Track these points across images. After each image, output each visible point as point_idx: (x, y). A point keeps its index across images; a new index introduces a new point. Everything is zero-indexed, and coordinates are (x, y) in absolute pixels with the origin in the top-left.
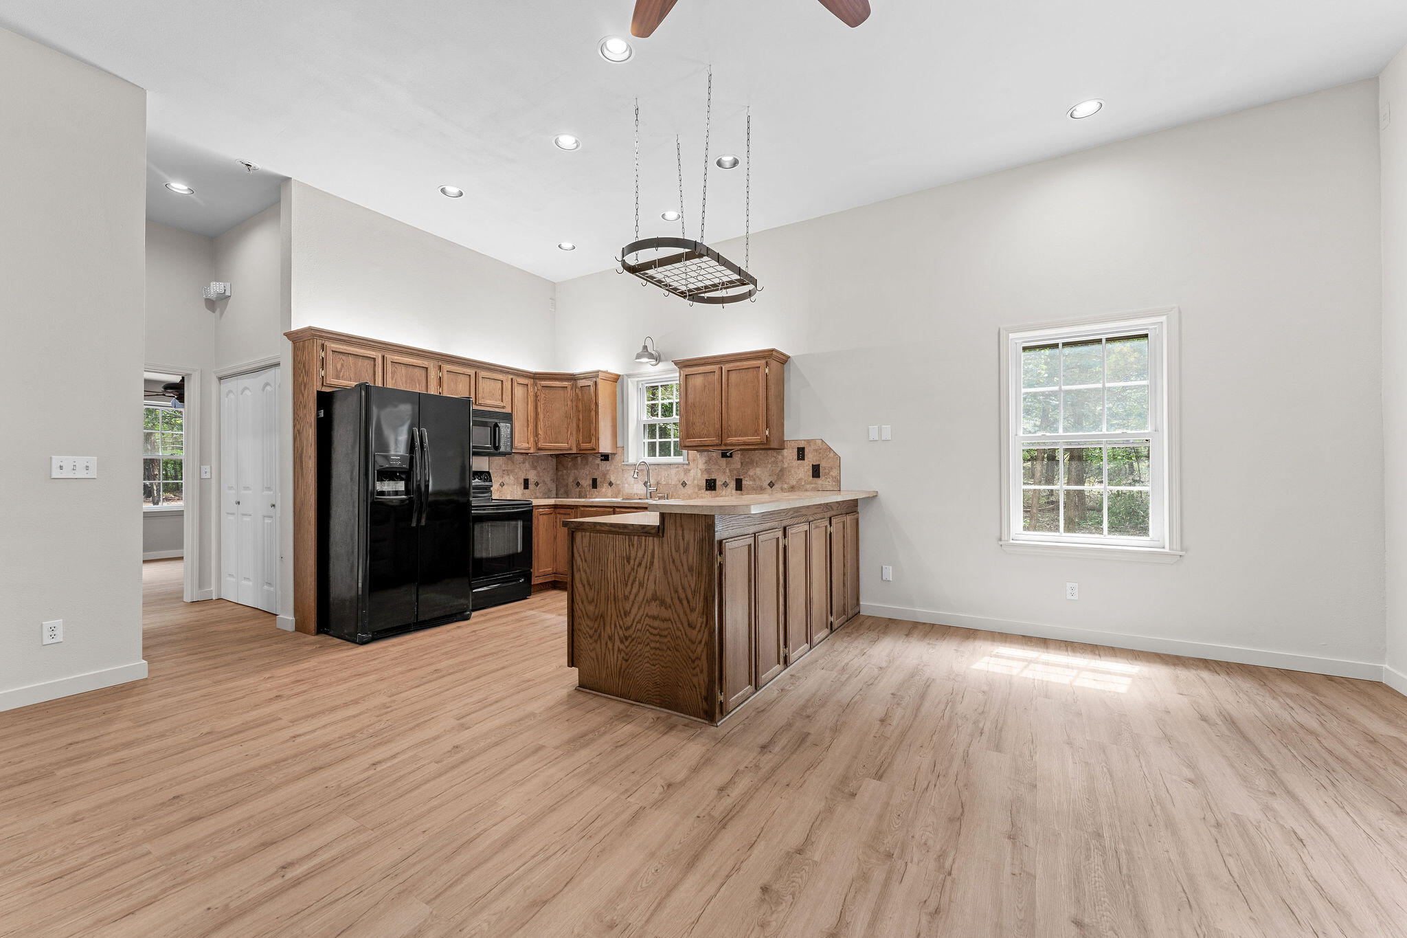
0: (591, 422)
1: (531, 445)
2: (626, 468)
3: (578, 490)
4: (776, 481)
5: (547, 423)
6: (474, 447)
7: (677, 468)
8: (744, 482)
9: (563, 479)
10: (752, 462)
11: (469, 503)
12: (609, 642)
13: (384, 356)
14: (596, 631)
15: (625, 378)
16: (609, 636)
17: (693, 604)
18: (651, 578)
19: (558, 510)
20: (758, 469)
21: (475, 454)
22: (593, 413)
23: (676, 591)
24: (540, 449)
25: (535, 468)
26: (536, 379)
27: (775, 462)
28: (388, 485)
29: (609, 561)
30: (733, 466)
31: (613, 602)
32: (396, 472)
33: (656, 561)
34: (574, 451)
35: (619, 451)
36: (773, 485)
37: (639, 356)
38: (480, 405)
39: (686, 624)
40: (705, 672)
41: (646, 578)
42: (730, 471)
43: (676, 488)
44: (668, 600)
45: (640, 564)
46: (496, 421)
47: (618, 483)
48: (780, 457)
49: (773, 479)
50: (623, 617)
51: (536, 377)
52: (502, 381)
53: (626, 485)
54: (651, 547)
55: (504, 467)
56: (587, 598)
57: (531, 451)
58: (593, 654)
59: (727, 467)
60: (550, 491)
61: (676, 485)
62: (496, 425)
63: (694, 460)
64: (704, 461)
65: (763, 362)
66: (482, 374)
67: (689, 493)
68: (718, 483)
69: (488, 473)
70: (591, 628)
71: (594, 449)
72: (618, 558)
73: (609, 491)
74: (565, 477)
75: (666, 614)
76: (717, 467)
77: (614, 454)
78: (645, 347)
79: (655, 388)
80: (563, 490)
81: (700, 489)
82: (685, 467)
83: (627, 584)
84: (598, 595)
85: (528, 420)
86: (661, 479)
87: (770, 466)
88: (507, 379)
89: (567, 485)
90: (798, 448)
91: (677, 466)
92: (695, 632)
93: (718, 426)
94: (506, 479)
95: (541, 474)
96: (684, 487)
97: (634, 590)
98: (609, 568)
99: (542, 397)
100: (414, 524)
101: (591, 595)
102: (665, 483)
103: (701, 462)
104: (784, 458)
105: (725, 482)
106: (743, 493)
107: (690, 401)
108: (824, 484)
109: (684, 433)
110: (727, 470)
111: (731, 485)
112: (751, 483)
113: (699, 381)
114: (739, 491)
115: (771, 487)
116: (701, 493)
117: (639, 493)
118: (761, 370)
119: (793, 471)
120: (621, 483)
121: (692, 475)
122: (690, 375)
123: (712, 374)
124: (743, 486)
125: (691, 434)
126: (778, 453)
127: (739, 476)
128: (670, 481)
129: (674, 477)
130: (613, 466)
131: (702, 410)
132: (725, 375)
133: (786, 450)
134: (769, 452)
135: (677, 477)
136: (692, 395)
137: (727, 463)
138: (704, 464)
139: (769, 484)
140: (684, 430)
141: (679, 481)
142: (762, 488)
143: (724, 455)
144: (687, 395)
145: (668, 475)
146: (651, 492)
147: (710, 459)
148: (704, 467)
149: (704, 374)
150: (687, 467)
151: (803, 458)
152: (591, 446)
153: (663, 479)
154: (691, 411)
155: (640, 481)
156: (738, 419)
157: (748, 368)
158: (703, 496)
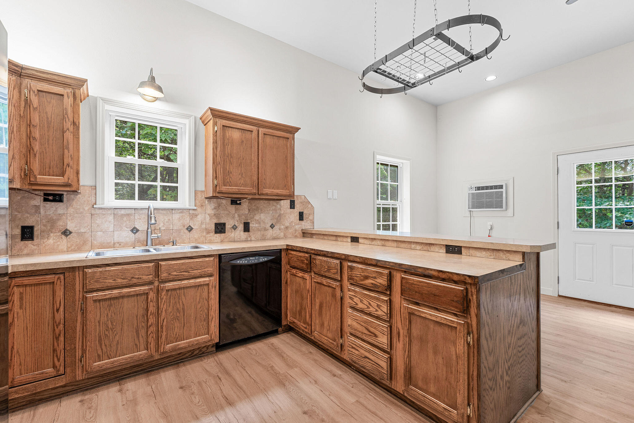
2: (98, 212)
4: (276, 224)
8: (251, 225)
10: (257, 209)
14: (494, 380)
16: (501, 377)
20: (262, 215)
27: (275, 210)
30: (241, 212)
35: (87, 190)
36: (274, 226)
37: (142, 84)
42: (239, 216)
43: (180, 232)
47: (82, 230)
48: (278, 206)
49: (274, 222)
50: (508, 351)
53: (99, 233)
58: (492, 406)
59: (236, 213)
61: (179, 231)
63: (202, 206)
64: (213, 207)
65: (291, 135)
67: (195, 236)
68: (228, 227)
70: (491, 381)
73: (64, 242)
75: (525, 330)
76: (226, 212)
77: (74, 194)
78: (153, 79)
81: (208, 233)
82: (191, 212)
84: (495, 342)
87: (271, 212)
90: (291, 200)
91: (181, 211)
93: (255, 178)
96: (189, 231)
101: (491, 347)
102: (163, 228)
103: (210, 208)
104: (281, 207)
105: (235, 225)
106: (251, 233)
107: (227, 151)
108: (305, 225)
109: (220, 180)
110: (236, 215)
111: (240, 228)
112: (257, 225)
113: (236, 135)
114: (246, 233)
115: (272, 228)
116: (210, 236)
117: (121, 241)
118: (289, 140)
119: (287, 217)
120: (88, 231)
121: (199, 220)
122: (227, 127)
123: (249, 132)
124: (250, 228)
125: (228, 182)
126: (277, 203)
127: (247, 220)
128: (171, 226)
129: (177, 222)
130: (71, 210)
131: (239, 161)
132: (262, 137)
133: (282, 201)
134: (271, 202)
135: (181, 222)
136: (230, 146)
137: (236, 210)
138: (213, 209)
139: (271, 226)
140: (220, 176)
141: (184, 226)
142: (265, 229)
143: (234, 202)
144: (224, 145)
145: (169, 219)
146: (152, 239)
147: (219, 205)
148: (213, 212)
149: (241, 130)
150: (193, 212)
151: (294, 208)
152: (66, 180)
153: (162, 224)
154: (228, 161)
155: (124, 228)
156: (272, 175)
157: (280, 137)
158: (212, 239)
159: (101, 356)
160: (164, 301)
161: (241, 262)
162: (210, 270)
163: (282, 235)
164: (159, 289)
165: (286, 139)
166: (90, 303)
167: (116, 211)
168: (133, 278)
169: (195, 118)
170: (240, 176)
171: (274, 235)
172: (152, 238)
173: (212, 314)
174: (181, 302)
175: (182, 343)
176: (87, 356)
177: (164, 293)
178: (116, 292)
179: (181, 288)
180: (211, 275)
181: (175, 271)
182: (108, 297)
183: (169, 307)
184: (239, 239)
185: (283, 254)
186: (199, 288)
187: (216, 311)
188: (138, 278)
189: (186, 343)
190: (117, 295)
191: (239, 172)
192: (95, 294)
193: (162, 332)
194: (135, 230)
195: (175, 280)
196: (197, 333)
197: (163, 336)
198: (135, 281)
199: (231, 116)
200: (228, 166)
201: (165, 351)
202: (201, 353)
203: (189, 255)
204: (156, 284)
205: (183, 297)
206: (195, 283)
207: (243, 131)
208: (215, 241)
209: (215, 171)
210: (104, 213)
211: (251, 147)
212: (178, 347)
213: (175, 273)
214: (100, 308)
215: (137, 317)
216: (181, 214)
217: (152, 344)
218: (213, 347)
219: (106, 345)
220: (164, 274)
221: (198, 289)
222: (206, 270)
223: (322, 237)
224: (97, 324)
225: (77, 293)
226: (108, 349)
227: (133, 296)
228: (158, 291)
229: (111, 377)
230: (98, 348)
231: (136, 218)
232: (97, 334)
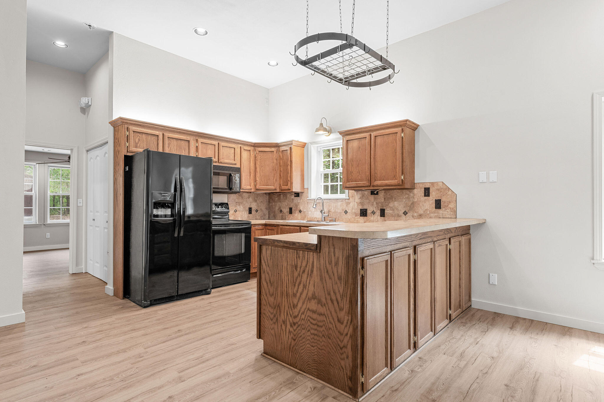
0: (288, 173)
1: (252, 187)
2: (309, 201)
3: (281, 215)
4: (409, 211)
5: (261, 174)
6: (214, 188)
8: (386, 211)
9: (273, 208)
10: (391, 198)
11: (210, 222)
12: (283, 325)
13: (163, 134)
14: (274, 316)
15: (309, 144)
16: (283, 321)
17: (341, 305)
18: (312, 282)
19: (267, 227)
20: (396, 203)
21: (214, 192)
22: (289, 167)
23: (329, 294)
24: (257, 190)
25: (256, 201)
26: (255, 147)
27: (408, 198)
28: (161, 211)
29: (283, 268)
30: (379, 201)
31: (286, 297)
32: (166, 203)
33: (315, 269)
34: (278, 191)
35: (306, 191)
36: (407, 213)
37: (317, 130)
38: (221, 163)
39: (336, 320)
40: (350, 359)
41: (308, 282)
42: (377, 203)
44: (323, 300)
45: (304, 271)
46: (231, 172)
47: (305, 210)
48: (412, 195)
49: (407, 209)
50: (293, 309)
51: (255, 145)
52: (234, 148)
53: (309, 212)
54: (311, 260)
55: (237, 201)
56: (269, 292)
57: (252, 191)
58: (273, 332)
59: (374, 201)
60: (264, 215)
61: (340, 213)
62: (230, 175)
63: (353, 196)
64: (359, 197)
65: (400, 129)
66: (222, 144)
67: (349, 218)
68: (369, 212)
69: (227, 204)
70: (272, 314)
71: (289, 190)
72: (289, 266)
73: (300, 215)
74: (274, 207)
75: (322, 310)
76: (368, 201)
77: (302, 193)
78: (321, 124)
79: (329, 150)
80: (272, 215)
81: (356, 216)
82: (347, 201)
83: (295, 285)
84: (276, 291)
85: (250, 172)
86: (331, 209)
87: (404, 200)
88: (238, 147)
89: (275, 212)
90: (425, 188)
91: (341, 200)
92: (343, 327)
93: (368, 173)
94: (238, 208)
95: (259, 205)
96: (346, 214)
97: (300, 290)
98: (283, 273)
99: (259, 158)
100: (176, 235)
101: (271, 291)
102: (333, 211)
103: (357, 198)
104: (414, 195)
105: (373, 211)
106: (386, 218)
107: (349, 158)
108: (443, 214)
109: (345, 179)
110: (375, 203)
111: (377, 213)
112: (391, 212)
113: (355, 144)
114: (382, 218)
115: (405, 215)
116: (357, 218)
117: (317, 217)
118: (398, 134)
119: (421, 204)
121: (351, 206)
122: (349, 140)
123: (364, 139)
124: (385, 214)
125: (350, 179)
126: (410, 192)
127: (383, 207)
128: (337, 210)
129: (340, 207)
130: (302, 200)
131: (358, 163)
132: (373, 139)
133: (416, 189)
135: (342, 207)
136: (351, 153)
137: (375, 199)
138: (359, 199)
139: (404, 213)
140: (345, 176)
141: (343, 210)
142: (399, 216)
143: (373, 193)
144: (347, 154)
146: (324, 217)
147: (363, 196)
148: (359, 201)
149: (359, 140)
151: (428, 195)
152: (288, 188)
153: (333, 209)
154: (350, 164)
155: (318, 210)
156: (382, 169)
157: (389, 134)
158: (359, 220)
170: (358, 174)
191: (358, 170)
200: (350, 168)
208: (361, 222)
209: (344, 173)
211: (366, 150)
216: (342, 202)
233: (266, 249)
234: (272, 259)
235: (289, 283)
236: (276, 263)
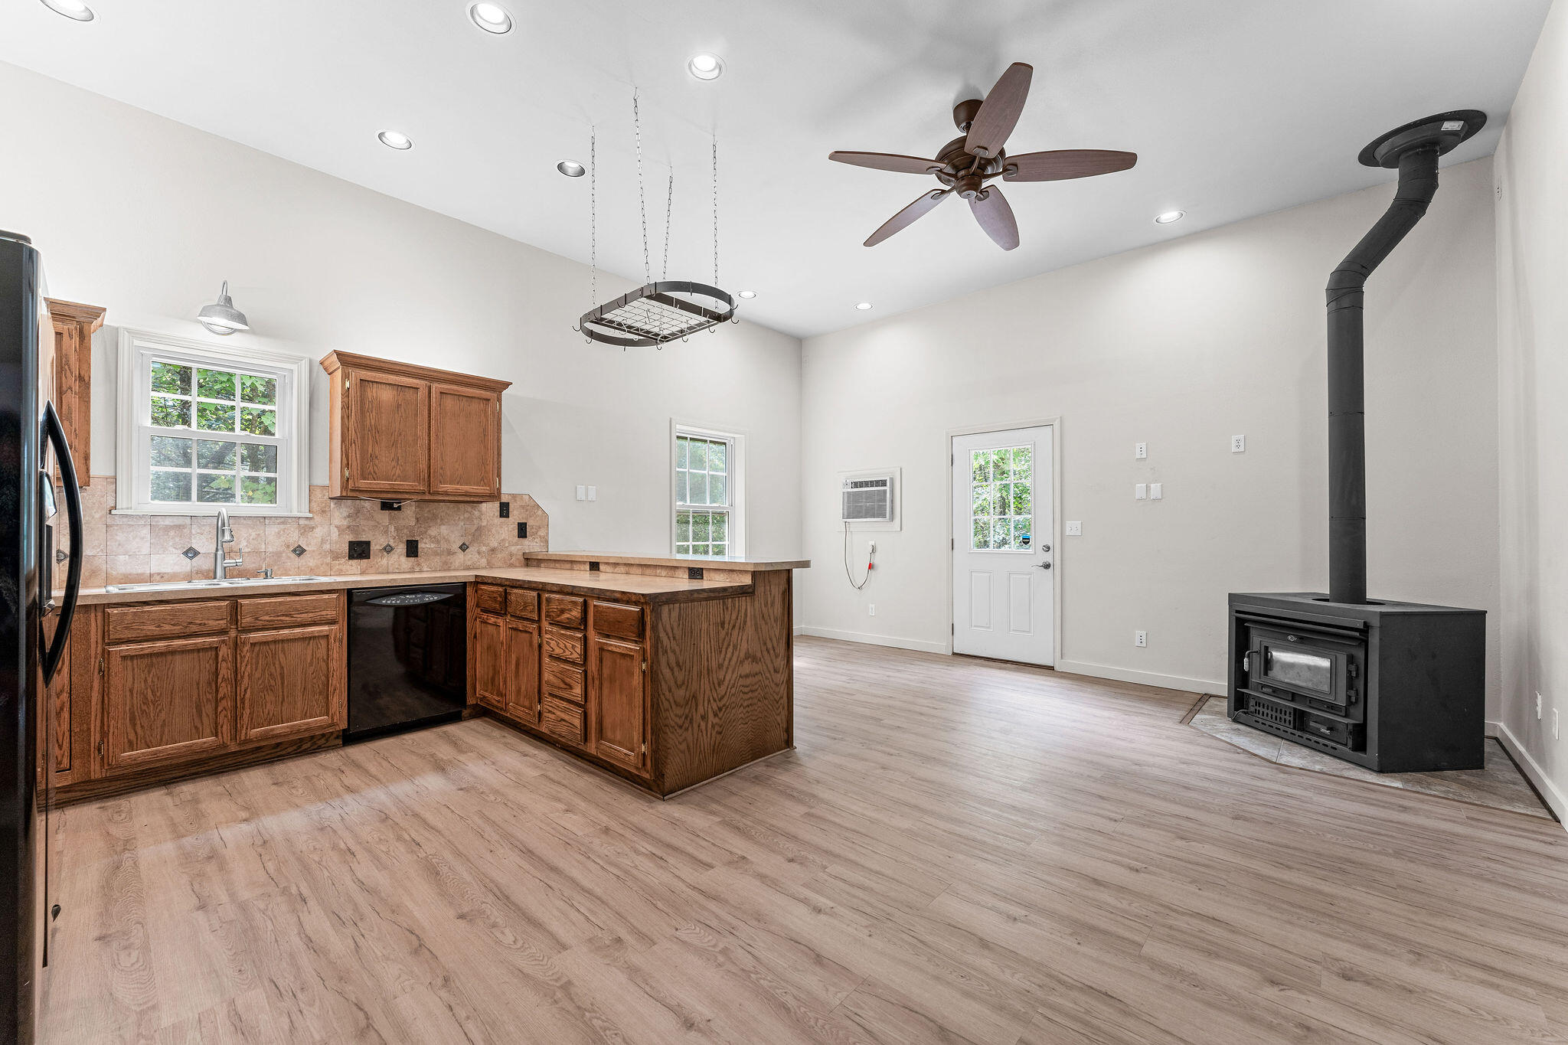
2: (119, 521)
4: (470, 543)
7: (283, 523)
8: (420, 545)
10: (434, 517)
12: (702, 723)
14: (686, 718)
15: (124, 333)
16: (702, 716)
17: (777, 651)
18: (744, 638)
20: (443, 527)
23: (765, 644)
27: (470, 519)
29: (703, 631)
30: (402, 523)
31: (706, 676)
33: (748, 619)
36: (468, 547)
39: (772, 671)
40: (786, 708)
41: (739, 641)
42: (397, 529)
43: (280, 557)
44: (759, 655)
45: (734, 626)
47: (89, 553)
48: (476, 513)
49: (467, 540)
50: (717, 688)
53: (122, 558)
54: (744, 607)
56: (676, 682)
58: (683, 747)
59: (390, 524)
61: (278, 554)
63: (324, 512)
64: (345, 514)
65: (494, 394)
67: (310, 564)
68: (374, 548)
70: (680, 717)
72: (711, 626)
75: (757, 668)
76: (372, 523)
78: (228, 301)
81: (336, 557)
82: (302, 522)
83: (721, 652)
84: (689, 674)
87: (462, 523)
90: (501, 503)
91: (282, 520)
92: (779, 675)
93: (423, 466)
96: (299, 554)
97: (729, 655)
98: (703, 639)
101: (680, 678)
102: (247, 550)
103: (339, 515)
104: (482, 514)
105: (389, 545)
106: (421, 559)
107: (368, 422)
108: (531, 545)
109: (355, 470)
110: (392, 528)
111: (399, 551)
112: (433, 546)
113: (386, 395)
114: (412, 559)
115: (464, 551)
116: (339, 564)
118: (490, 404)
119: (493, 531)
120: (100, 553)
121: (318, 536)
122: (368, 381)
123: (411, 390)
124: (420, 550)
125: (370, 473)
126: (474, 508)
127: (414, 536)
128: (263, 546)
129: (274, 540)
131: (393, 439)
132: (436, 398)
133: (484, 504)
134: (461, 506)
135: (283, 539)
136: (374, 413)
137: (392, 519)
138: (345, 518)
139: (461, 548)
140: (355, 464)
141: (288, 546)
142: (450, 553)
143: (386, 506)
144: (363, 411)
145: (259, 535)
147: (358, 511)
148: (345, 523)
149: (396, 387)
150: (307, 522)
151: (507, 516)
153: (244, 543)
154: (370, 437)
155: (171, 549)
156: (457, 461)
157: (472, 397)
158: (344, 568)
159: (135, 742)
160: (246, 660)
161: (389, 602)
162: (330, 614)
163: (483, 562)
164: (239, 642)
165: (484, 401)
166: (116, 664)
167: (156, 519)
168: (191, 623)
169: (311, 361)
170: (393, 463)
171: (469, 563)
172: (225, 565)
173: (334, 682)
174: (277, 662)
175: (280, 728)
176: (111, 741)
177: (247, 647)
178: (160, 645)
179: (279, 641)
180: (332, 622)
181: (267, 614)
182: (146, 652)
183: (256, 670)
184: (397, 568)
185: (469, 591)
186: (311, 642)
187: (342, 680)
188: (200, 624)
189: (287, 727)
190: (163, 650)
191: (393, 455)
192: (124, 647)
193: (243, 709)
194: (191, 553)
195: (268, 629)
196: (306, 713)
197: (245, 715)
198: (194, 628)
199: (377, 364)
200: (370, 447)
201: (248, 738)
202: (316, 747)
203: (293, 590)
204: (233, 634)
205: (281, 656)
206: (304, 633)
207: (400, 387)
208: (347, 570)
209: (345, 454)
210: (130, 523)
211: (416, 415)
212: (271, 733)
213: (267, 618)
214: (133, 669)
215: (198, 684)
216: (282, 526)
217: (225, 727)
218: (337, 738)
219: (142, 727)
220: (248, 619)
221: (309, 644)
222: (324, 613)
223: (552, 565)
224: (128, 694)
225: (93, 646)
226: (148, 732)
227: (192, 651)
228: (236, 645)
229: (149, 780)
230: (130, 730)
231: (193, 531)
232: (127, 708)
233: (670, 610)
234: (681, 626)
235: (711, 653)
236: (689, 628)
